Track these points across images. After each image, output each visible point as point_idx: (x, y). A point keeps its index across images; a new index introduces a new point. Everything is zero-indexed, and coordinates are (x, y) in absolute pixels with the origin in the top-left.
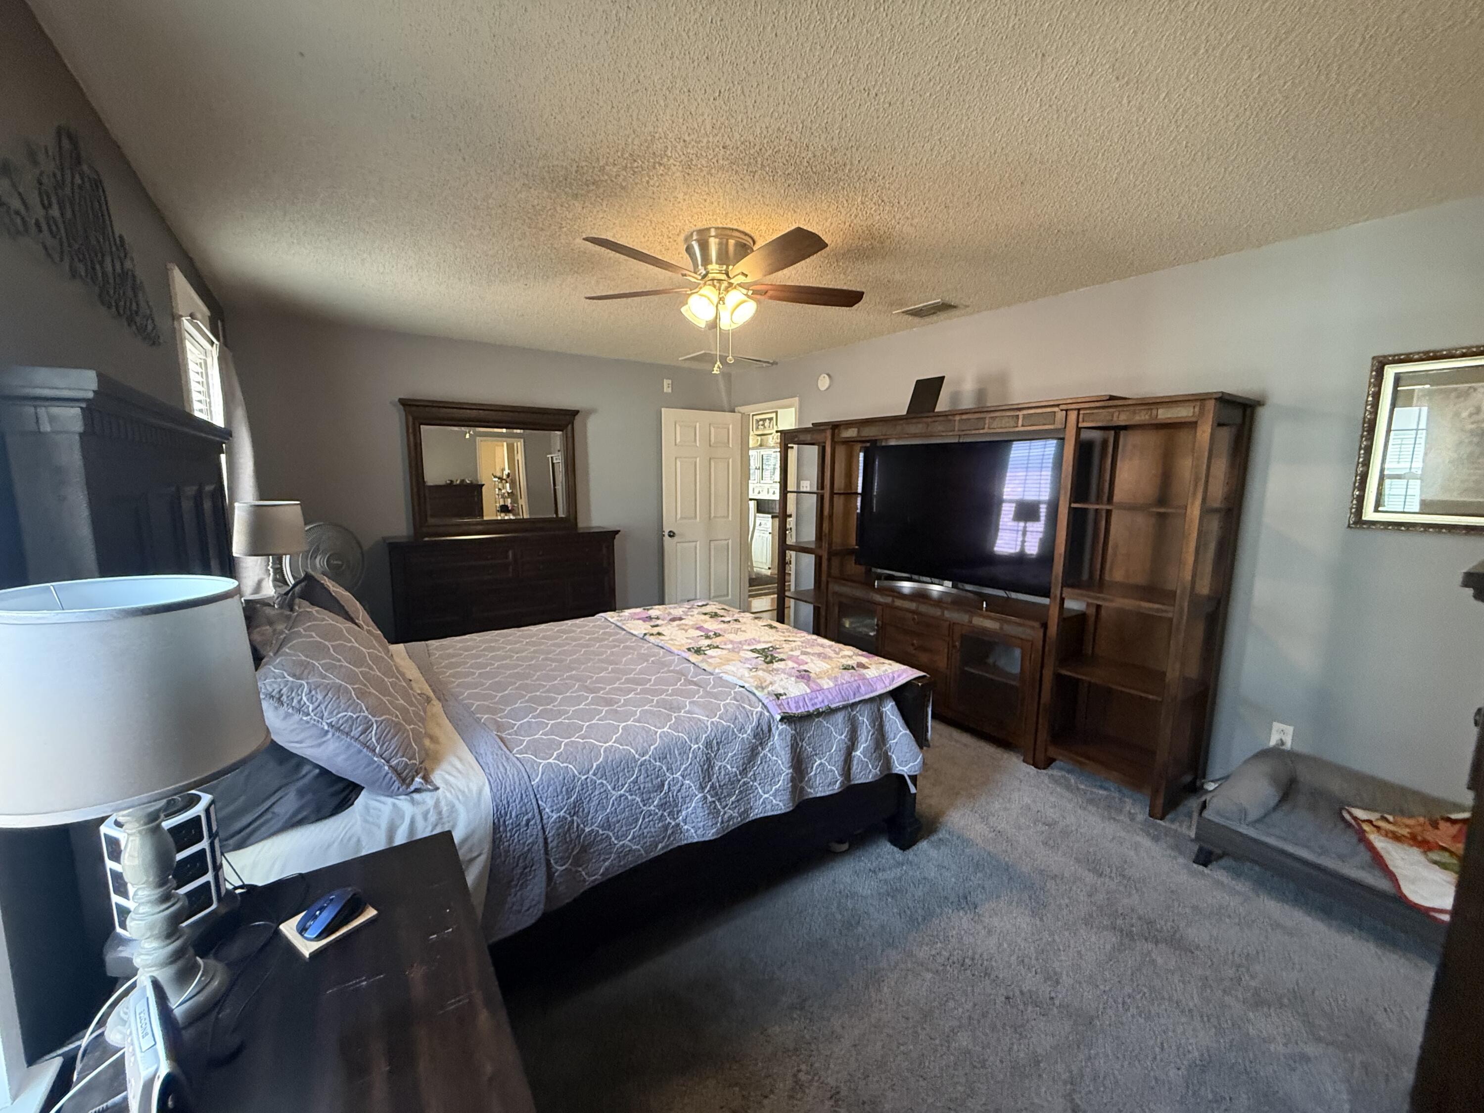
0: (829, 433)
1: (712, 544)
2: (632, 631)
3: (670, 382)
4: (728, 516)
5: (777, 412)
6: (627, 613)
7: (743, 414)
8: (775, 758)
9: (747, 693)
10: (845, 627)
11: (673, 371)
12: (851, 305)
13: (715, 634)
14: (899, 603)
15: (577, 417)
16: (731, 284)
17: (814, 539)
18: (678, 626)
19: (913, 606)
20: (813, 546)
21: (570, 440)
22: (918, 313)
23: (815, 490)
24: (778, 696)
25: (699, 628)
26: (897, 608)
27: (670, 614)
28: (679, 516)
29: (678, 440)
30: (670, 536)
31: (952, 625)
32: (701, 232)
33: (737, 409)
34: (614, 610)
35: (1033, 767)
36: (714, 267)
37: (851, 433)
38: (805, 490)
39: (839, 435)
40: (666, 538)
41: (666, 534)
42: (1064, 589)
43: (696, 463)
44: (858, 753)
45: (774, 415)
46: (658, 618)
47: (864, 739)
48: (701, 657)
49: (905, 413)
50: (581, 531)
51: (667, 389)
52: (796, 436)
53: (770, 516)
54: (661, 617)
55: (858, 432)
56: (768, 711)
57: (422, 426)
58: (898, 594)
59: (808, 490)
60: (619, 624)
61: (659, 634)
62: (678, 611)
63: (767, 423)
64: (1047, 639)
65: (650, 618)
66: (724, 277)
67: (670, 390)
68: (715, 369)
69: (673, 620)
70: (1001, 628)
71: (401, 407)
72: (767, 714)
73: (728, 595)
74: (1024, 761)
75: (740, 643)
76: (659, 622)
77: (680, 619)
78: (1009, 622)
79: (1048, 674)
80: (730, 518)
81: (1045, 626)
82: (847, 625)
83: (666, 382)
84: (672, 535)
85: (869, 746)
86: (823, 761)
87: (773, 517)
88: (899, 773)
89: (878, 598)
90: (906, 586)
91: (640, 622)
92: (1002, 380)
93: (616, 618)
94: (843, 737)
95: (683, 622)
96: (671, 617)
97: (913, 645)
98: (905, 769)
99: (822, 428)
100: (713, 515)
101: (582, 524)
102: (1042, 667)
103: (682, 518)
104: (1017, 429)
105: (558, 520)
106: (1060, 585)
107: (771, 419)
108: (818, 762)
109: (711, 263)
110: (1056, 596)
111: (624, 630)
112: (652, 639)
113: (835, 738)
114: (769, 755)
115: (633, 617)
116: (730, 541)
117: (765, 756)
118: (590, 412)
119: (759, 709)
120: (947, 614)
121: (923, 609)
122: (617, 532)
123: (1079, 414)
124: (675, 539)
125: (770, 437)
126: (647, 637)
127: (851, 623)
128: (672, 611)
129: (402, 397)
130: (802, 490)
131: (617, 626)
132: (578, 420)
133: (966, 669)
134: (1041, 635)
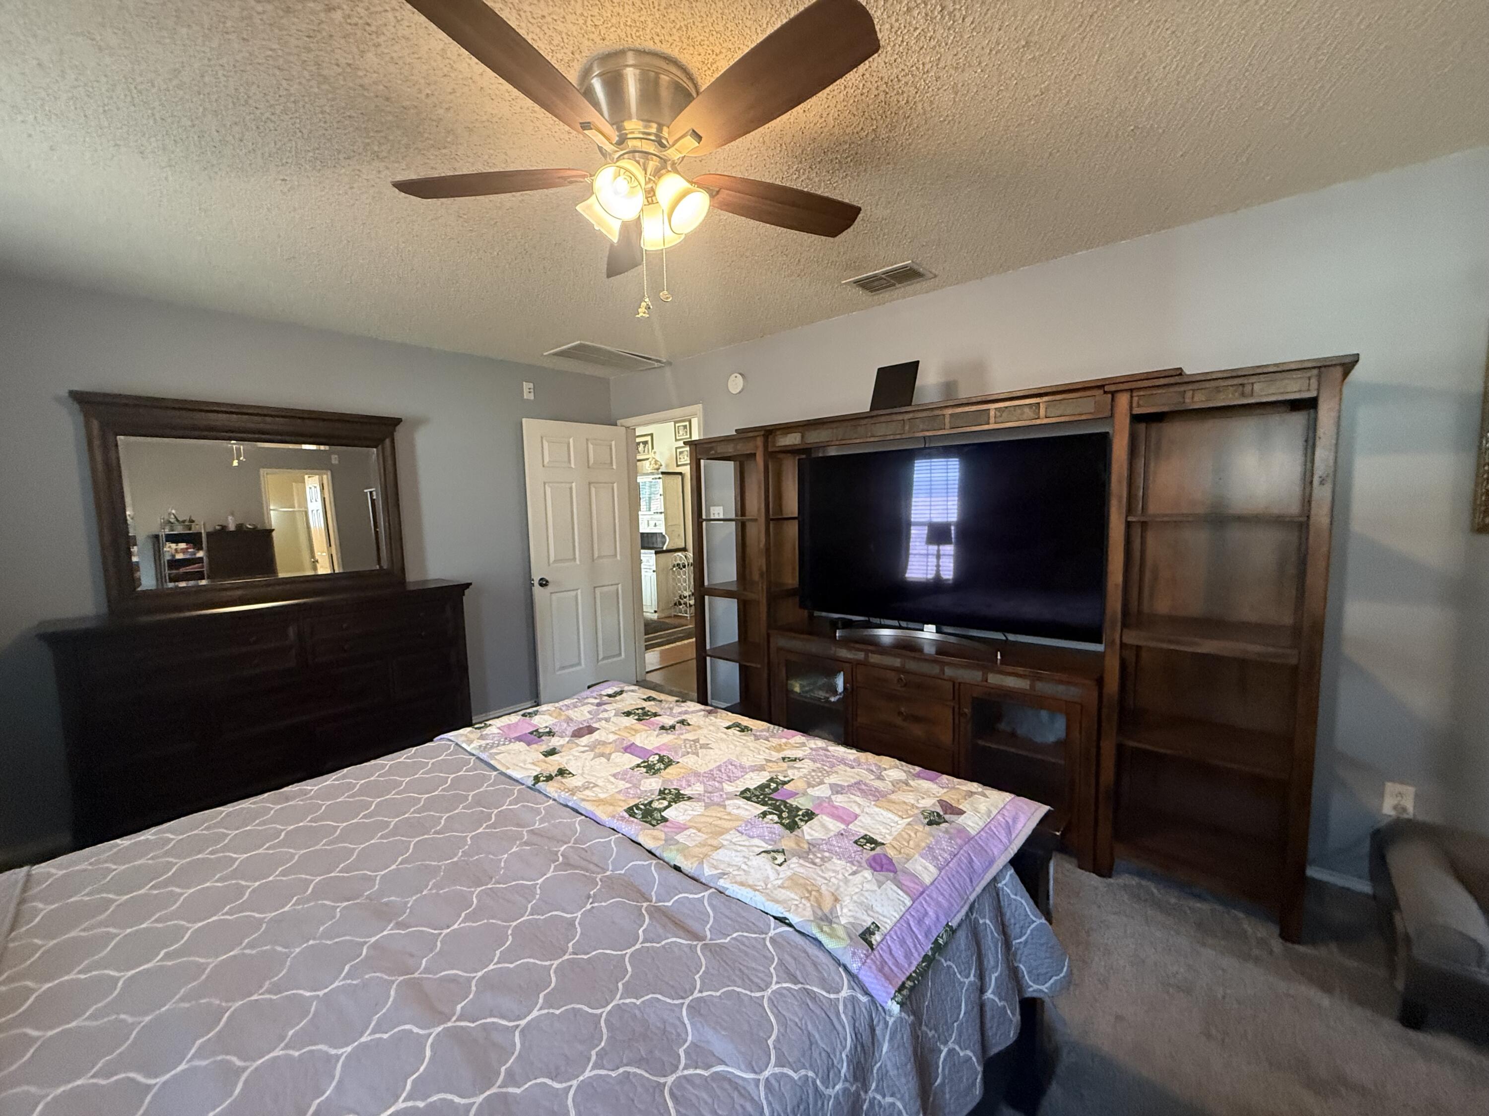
0: (760, 442)
1: (598, 591)
2: (509, 772)
3: (531, 385)
4: (615, 556)
5: (652, 435)
6: (496, 726)
7: (627, 428)
8: (889, 1100)
9: (798, 939)
10: (793, 692)
11: (532, 372)
12: (833, 232)
13: (661, 760)
14: (875, 659)
15: (398, 428)
16: (664, 161)
17: (735, 579)
18: (592, 747)
19: (897, 662)
20: (734, 588)
21: (390, 462)
22: (870, 285)
23: (733, 516)
24: (866, 935)
25: (630, 749)
26: (874, 666)
27: (569, 720)
28: (552, 559)
29: (547, 460)
30: (541, 585)
31: (957, 687)
32: (606, 58)
33: (619, 422)
34: (470, 724)
35: (1094, 875)
36: (633, 126)
37: (792, 440)
38: (717, 517)
39: (774, 442)
40: (537, 588)
41: (536, 583)
42: (1125, 630)
43: (571, 488)
44: (989, 995)
45: (649, 438)
46: (550, 733)
47: (992, 963)
48: (660, 832)
49: (868, 410)
50: (411, 588)
51: (528, 396)
52: (711, 448)
53: (653, 551)
54: (555, 729)
55: (803, 437)
56: (866, 993)
57: (118, 437)
58: (875, 644)
59: (721, 517)
60: (484, 756)
61: (562, 772)
62: (581, 714)
63: (641, 447)
64: (1105, 700)
65: (537, 735)
66: (651, 148)
67: (532, 397)
68: (641, 310)
69: (578, 734)
70: (1032, 687)
71: (76, 406)
72: (864, 999)
73: (620, 654)
74: (1080, 867)
75: (711, 775)
76: (555, 742)
77: (591, 730)
78: (1040, 679)
79: (1108, 747)
80: (619, 557)
81: (1100, 682)
82: (797, 689)
83: (527, 386)
84: (544, 583)
85: (1001, 974)
86: (951, 1045)
87: (656, 553)
88: (1035, 995)
89: (844, 653)
90: (886, 634)
91: (521, 746)
92: (978, 369)
93: (476, 744)
94: (972, 978)
95: (596, 735)
96: (573, 727)
97: (900, 713)
98: (1044, 988)
99: (751, 434)
100: (596, 555)
101: (413, 576)
102: (1099, 739)
103: (555, 561)
104: (1038, 422)
105: (381, 572)
106: (1119, 624)
107: (645, 443)
108: (945, 1051)
109: (630, 118)
110: (1113, 642)
111: (494, 769)
112: (550, 788)
113: (962, 984)
114: (879, 1097)
115: (509, 737)
116: (620, 586)
117: (872, 1101)
118: (418, 422)
119: (845, 993)
120: (949, 672)
121: (912, 665)
122: (468, 585)
123: (1132, 397)
124: (549, 589)
125: (647, 462)
126: (541, 785)
127: (802, 687)
128: (570, 713)
129: (76, 388)
130: (712, 517)
131: (478, 758)
132: (400, 434)
133: (981, 742)
134: (1096, 694)
